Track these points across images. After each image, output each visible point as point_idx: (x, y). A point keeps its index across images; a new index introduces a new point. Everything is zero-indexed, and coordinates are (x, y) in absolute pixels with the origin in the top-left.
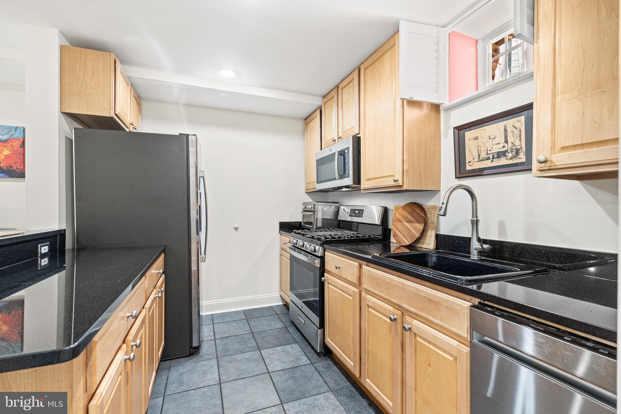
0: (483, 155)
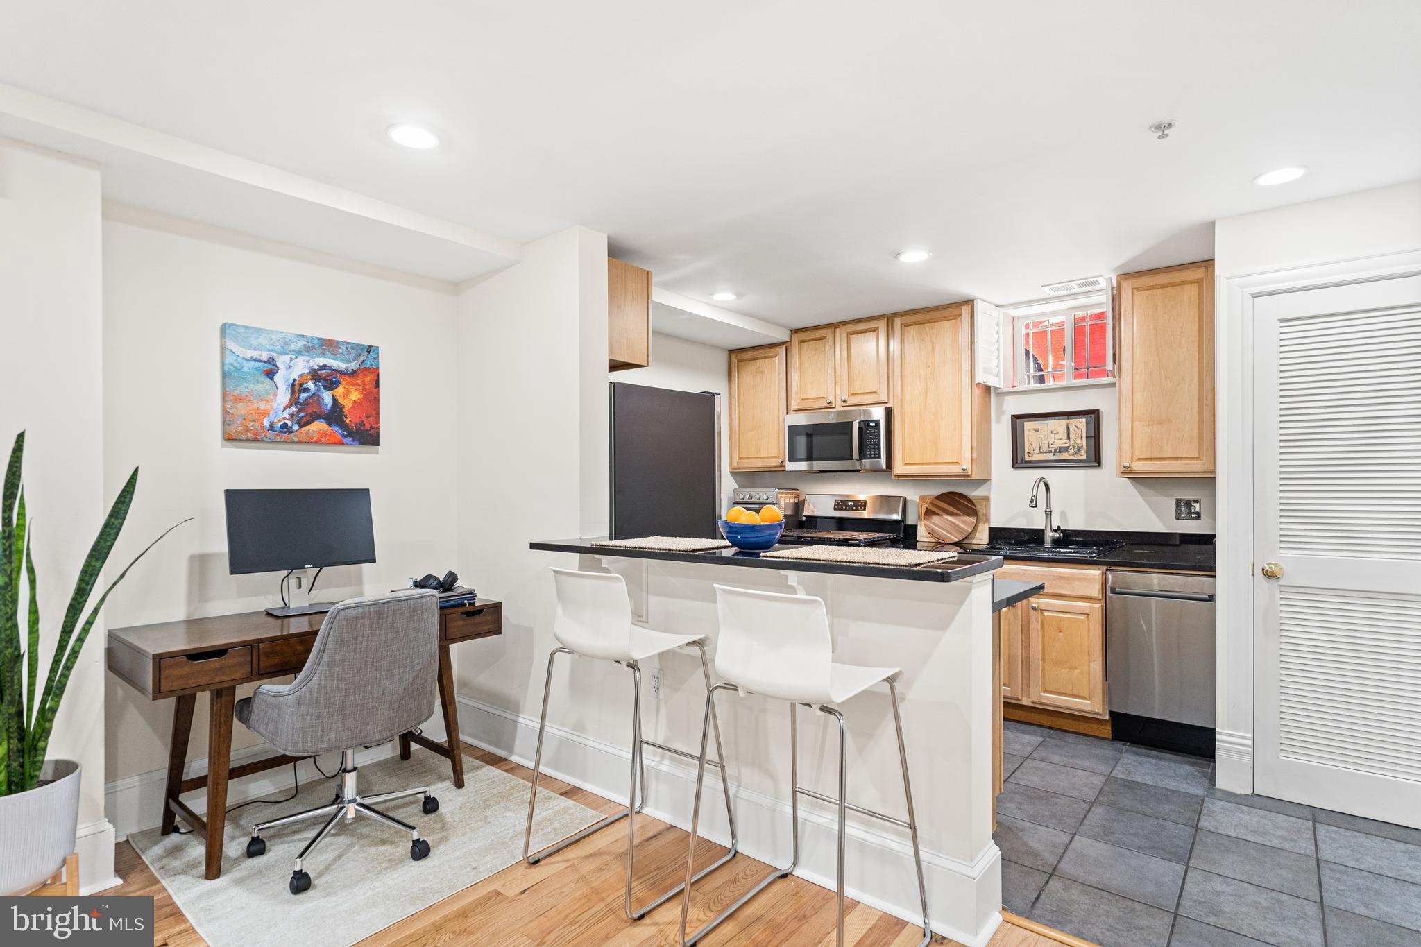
0: (1044, 448)
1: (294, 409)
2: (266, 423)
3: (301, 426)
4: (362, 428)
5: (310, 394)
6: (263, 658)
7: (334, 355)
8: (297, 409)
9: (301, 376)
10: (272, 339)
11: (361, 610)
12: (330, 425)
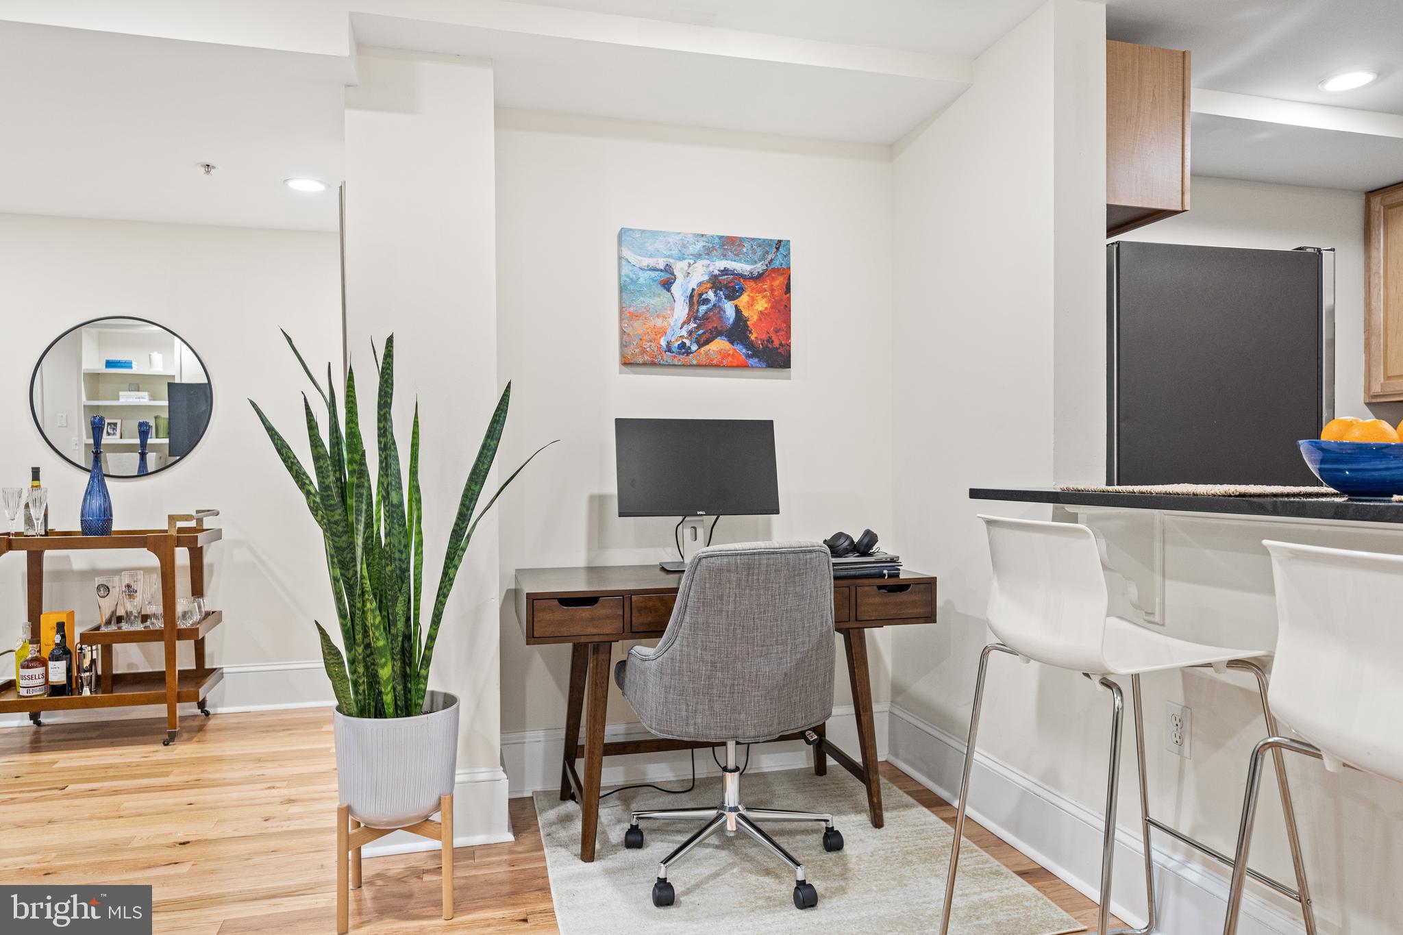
1: (693, 325)
2: (663, 343)
3: (700, 345)
4: (770, 346)
5: (710, 306)
6: (635, 613)
7: (737, 255)
8: (696, 325)
9: (700, 284)
10: (669, 243)
11: (725, 560)
12: (732, 343)
